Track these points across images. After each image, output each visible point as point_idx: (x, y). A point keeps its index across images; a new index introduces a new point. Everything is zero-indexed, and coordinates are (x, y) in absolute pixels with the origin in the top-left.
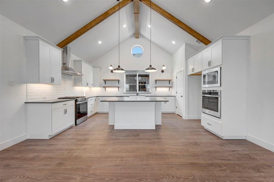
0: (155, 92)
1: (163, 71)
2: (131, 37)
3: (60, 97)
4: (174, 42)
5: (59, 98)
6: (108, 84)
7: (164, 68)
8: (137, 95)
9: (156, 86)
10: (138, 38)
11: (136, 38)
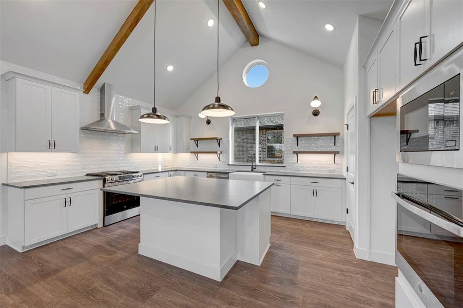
0: (295, 163)
1: (316, 113)
2: (242, 46)
3: (90, 172)
4: (329, 27)
5: (88, 175)
6: (203, 146)
7: (316, 104)
8: (252, 170)
9: (297, 149)
10: (258, 45)
11: (252, 46)
